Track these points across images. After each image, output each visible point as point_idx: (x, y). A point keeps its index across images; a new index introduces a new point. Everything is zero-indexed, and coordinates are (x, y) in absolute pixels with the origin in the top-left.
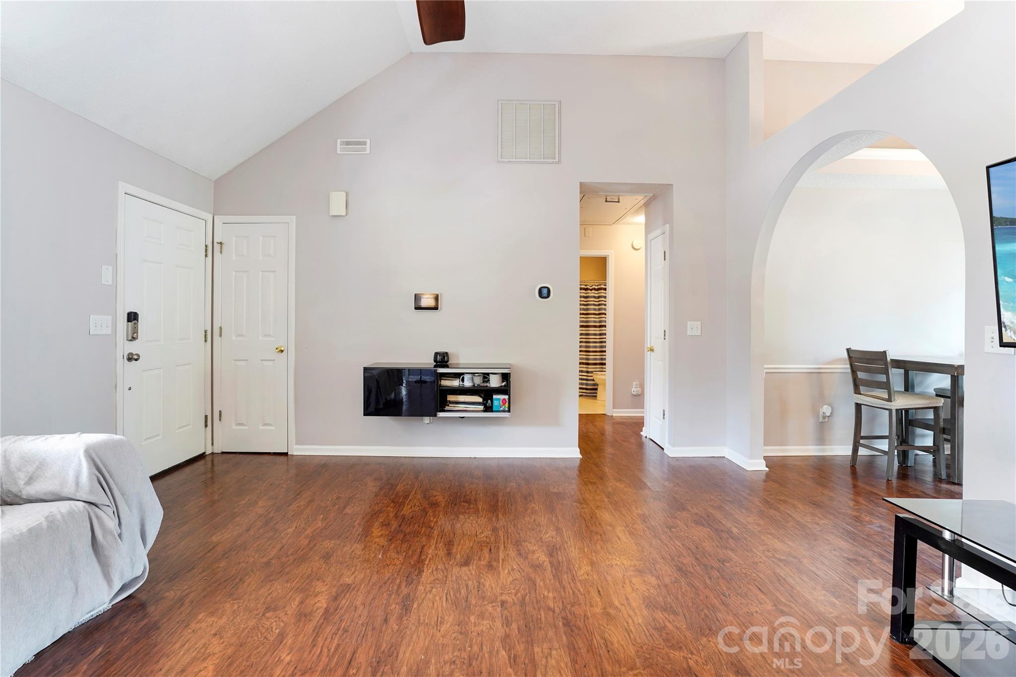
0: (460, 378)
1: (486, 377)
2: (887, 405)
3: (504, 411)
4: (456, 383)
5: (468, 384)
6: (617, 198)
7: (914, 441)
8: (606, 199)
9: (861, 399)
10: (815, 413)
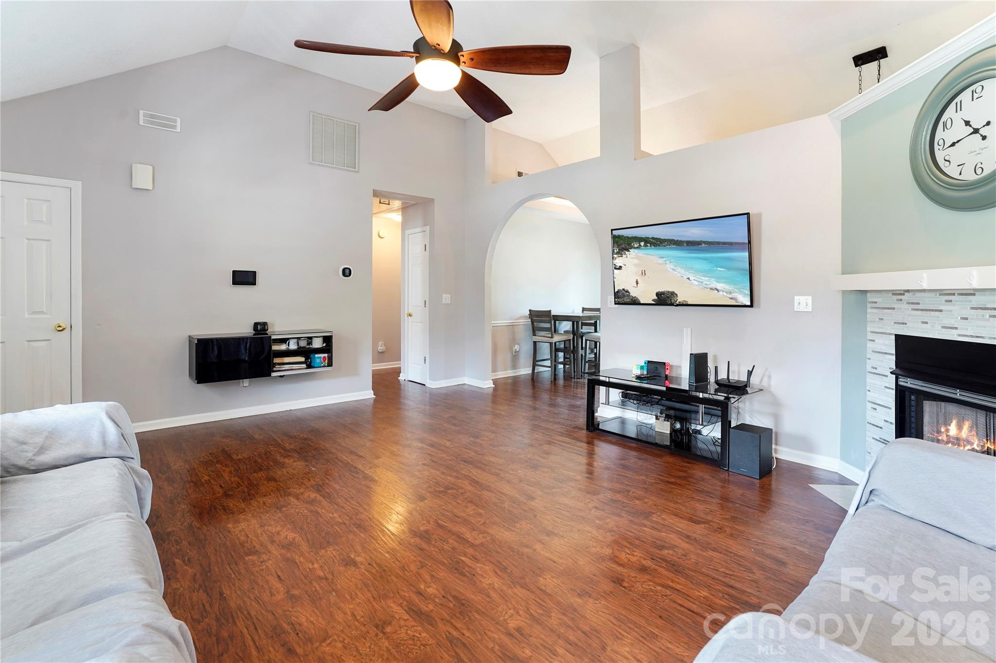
0: (286, 343)
1: (310, 339)
2: (551, 340)
3: (324, 366)
4: (283, 347)
5: (293, 346)
6: (388, 201)
7: (558, 360)
8: (380, 201)
9: (536, 339)
10: (511, 348)
